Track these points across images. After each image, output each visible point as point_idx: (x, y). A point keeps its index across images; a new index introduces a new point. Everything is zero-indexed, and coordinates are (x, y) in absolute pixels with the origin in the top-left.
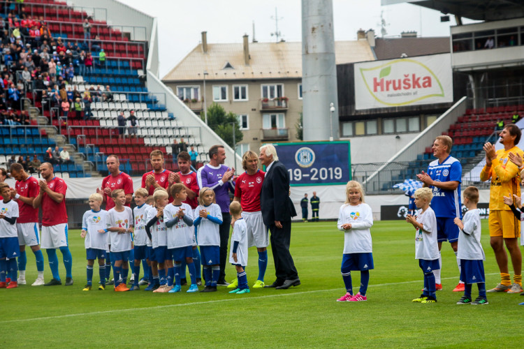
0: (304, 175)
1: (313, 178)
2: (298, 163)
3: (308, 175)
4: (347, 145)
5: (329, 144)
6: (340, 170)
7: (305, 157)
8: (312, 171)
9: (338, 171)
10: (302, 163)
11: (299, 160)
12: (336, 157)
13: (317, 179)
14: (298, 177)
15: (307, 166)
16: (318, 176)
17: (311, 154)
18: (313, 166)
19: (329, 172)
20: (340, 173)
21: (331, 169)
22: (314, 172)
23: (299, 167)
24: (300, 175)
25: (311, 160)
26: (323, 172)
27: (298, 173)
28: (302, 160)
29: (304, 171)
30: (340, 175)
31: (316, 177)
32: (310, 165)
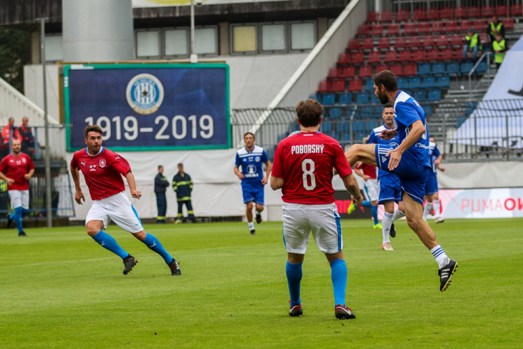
0: (143, 130)
1: (159, 136)
2: (132, 105)
3: (150, 130)
4: (224, 71)
5: (189, 68)
6: (210, 120)
7: (145, 93)
8: (157, 121)
9: (206, 122)
10: (140, 105)
11: (134, 99)
12: (202, 93)
13: (167, 137)
14: (131, 134)
15: (147, 112)
16: (168, 131)
17: (156, 87)
18: (160, 111)
19: (189, 124)
20: (211, 127)
21: (193, 118)
22: (162, 122)
23: (133, 113)
24: (135, 128)
25: (156, 100)
26: (179, 122)
27: (131, 124)
28: (138, 99)
29: (144, 120)
30: (209, 130)
31: (164, 133)
32: (154, 109)
